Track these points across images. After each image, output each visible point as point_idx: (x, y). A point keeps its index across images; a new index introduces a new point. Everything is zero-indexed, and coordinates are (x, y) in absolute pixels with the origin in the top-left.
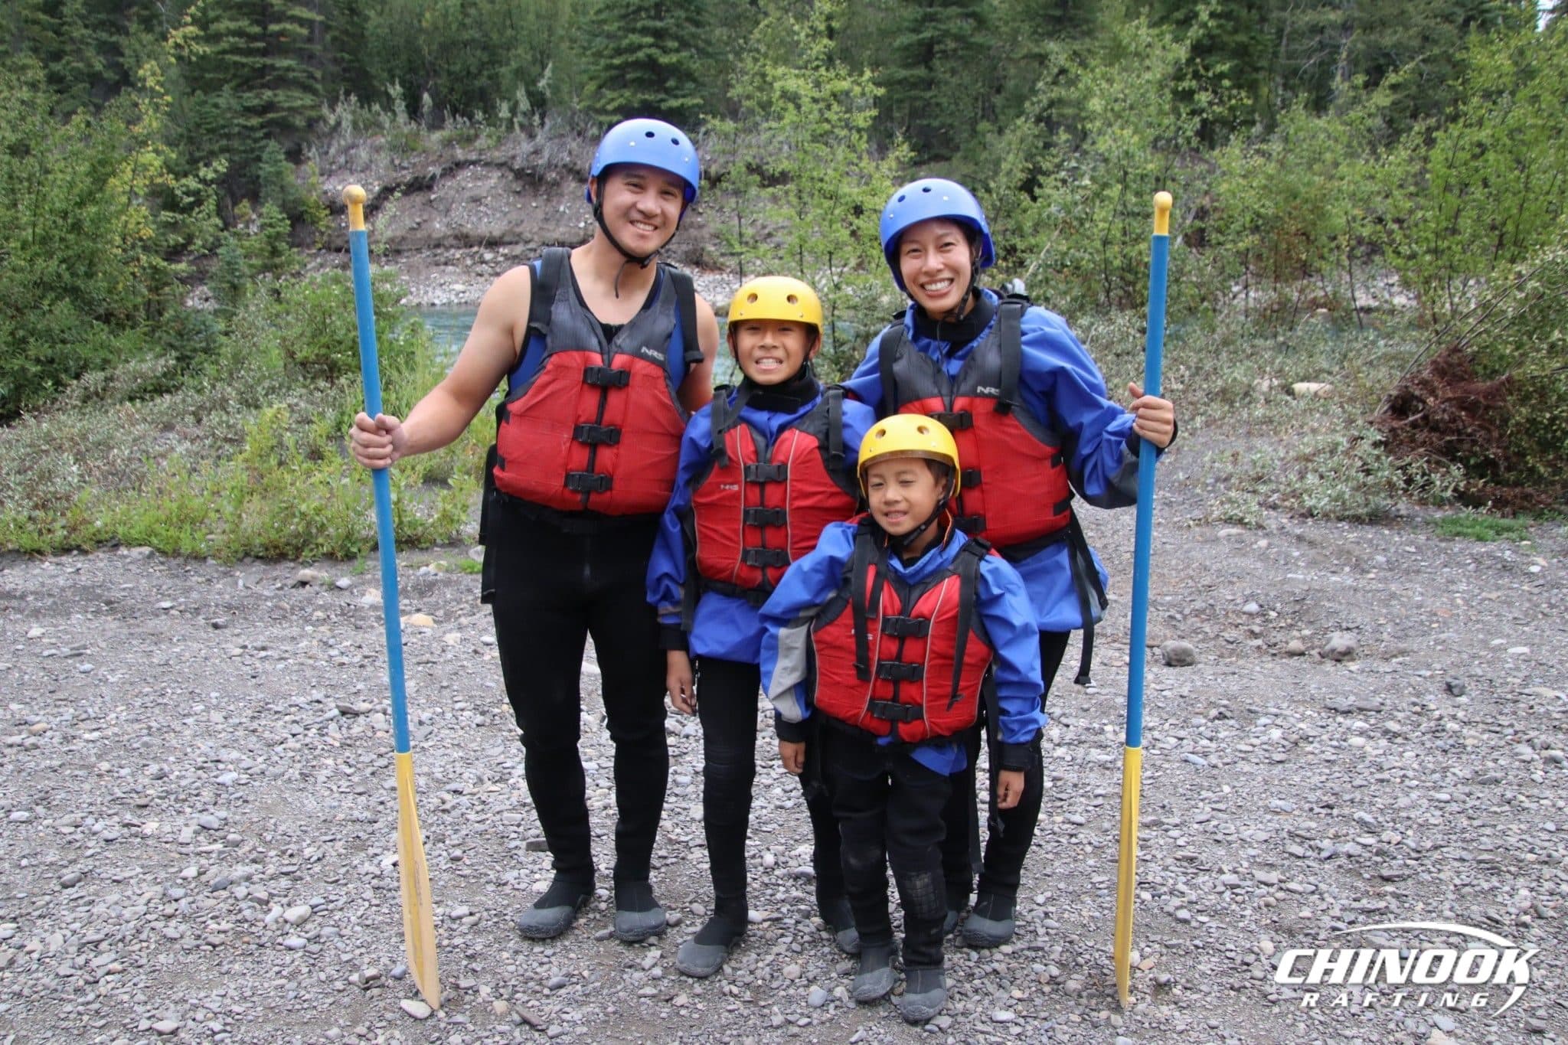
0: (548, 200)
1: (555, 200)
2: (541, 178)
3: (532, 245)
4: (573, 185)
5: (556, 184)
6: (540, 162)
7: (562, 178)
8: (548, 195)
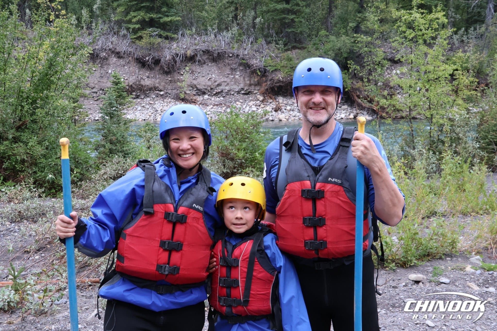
0: (102, 67)
1: (105, 67)
2: (97, 56)
3: (94, 90)
4: (115, 59)
5: (106, 59)
6: (97, 47)
7: (109, 56)
8: (102, 64)
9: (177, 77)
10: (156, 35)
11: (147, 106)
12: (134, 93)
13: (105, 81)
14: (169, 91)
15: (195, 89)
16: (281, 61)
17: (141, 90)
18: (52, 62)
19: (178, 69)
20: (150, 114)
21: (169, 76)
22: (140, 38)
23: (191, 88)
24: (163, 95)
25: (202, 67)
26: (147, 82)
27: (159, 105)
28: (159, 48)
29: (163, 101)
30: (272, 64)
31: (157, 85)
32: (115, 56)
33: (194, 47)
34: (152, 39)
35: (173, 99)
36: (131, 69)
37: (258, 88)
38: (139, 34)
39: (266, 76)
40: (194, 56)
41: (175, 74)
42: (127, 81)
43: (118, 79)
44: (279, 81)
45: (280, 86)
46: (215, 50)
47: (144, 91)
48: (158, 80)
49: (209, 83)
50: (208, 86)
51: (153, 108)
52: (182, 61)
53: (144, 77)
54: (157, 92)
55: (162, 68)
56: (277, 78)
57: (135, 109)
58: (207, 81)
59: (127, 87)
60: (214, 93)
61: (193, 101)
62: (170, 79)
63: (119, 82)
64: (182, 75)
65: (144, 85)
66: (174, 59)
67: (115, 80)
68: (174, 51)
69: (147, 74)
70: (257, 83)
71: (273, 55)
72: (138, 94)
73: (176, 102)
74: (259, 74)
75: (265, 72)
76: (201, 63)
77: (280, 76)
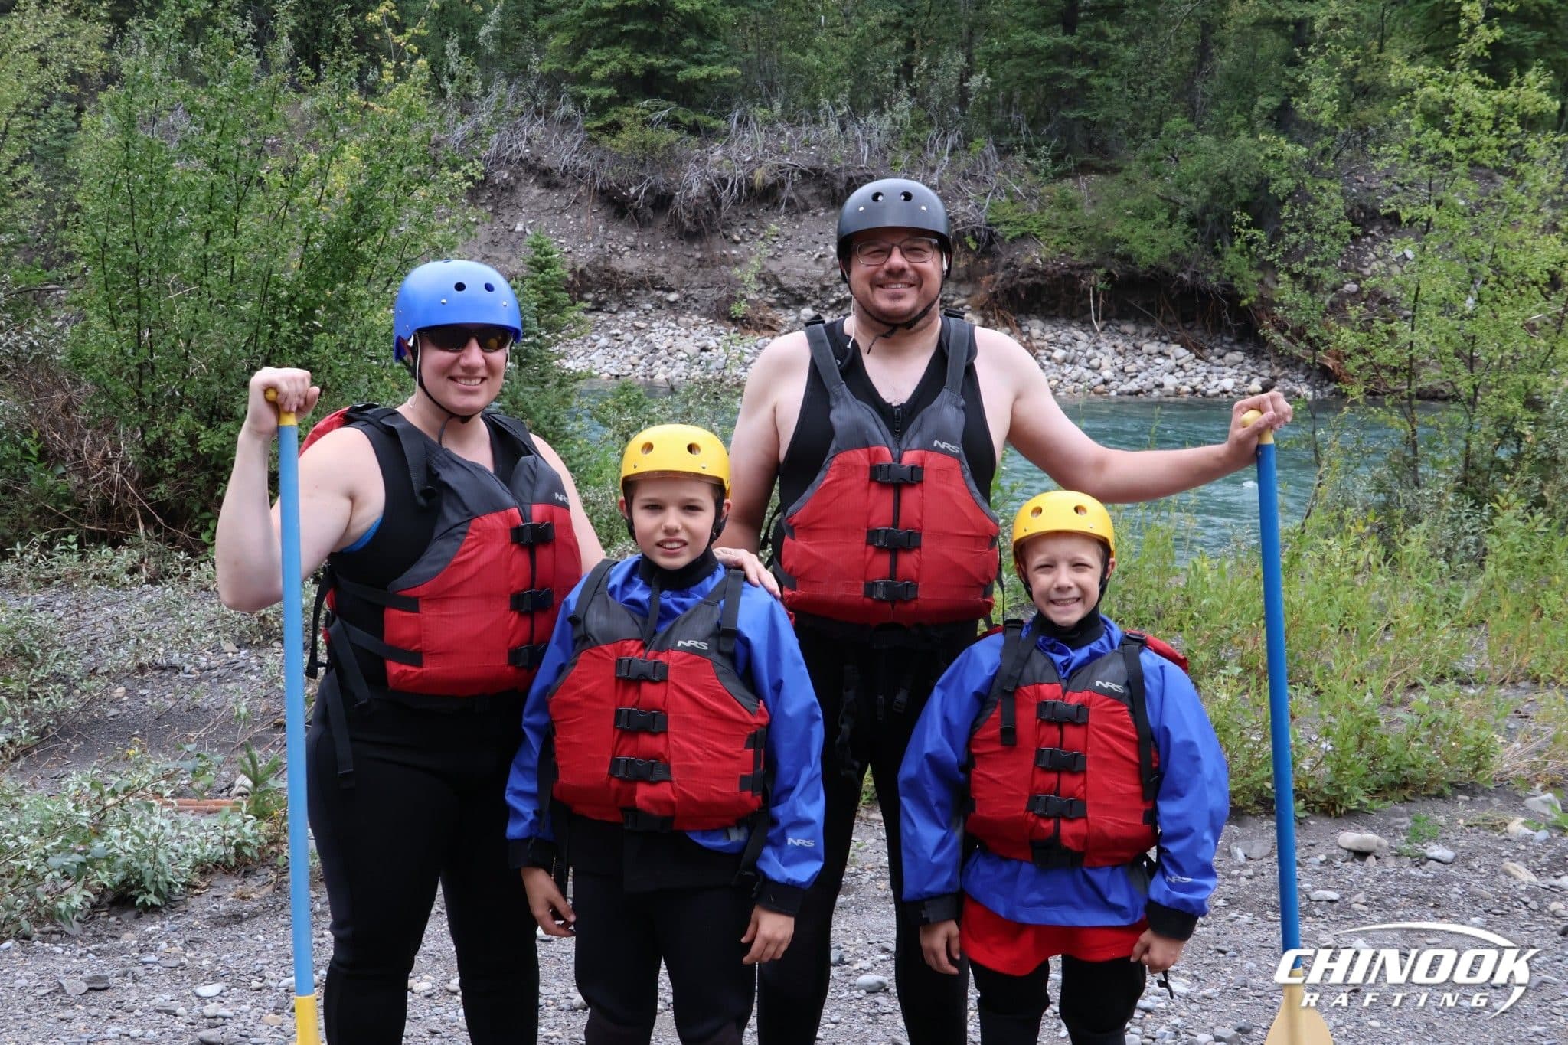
0: (495, 213)
1: (507, 213)
4: (536, 191)
5: (509, 188)
7: (518, 180)
8: (496, 205)
9: (720, 248)
10: (664, 119)
11: (628, 336)
12: (589, 296)
13: (503, 256)
14: (696, 293)
15: (775, 288)
16: (1042, 208)
17: (611, 287)
18: (363, 202)
19: (724, 227)
20: (634, 359)
21: (697, 246)
22: (615, 128)
23: (763, 286)
24: (675, 302)
25: (798, 220)
26: (630, 263)
27: (662, 333)
28: (670, 160)
29: (676, 321)
30: (1014, 218)
31: (659, 272)
32: (536, 181)
33: (776, 160)
34: (649, 131)
35: (704, 315)
36: (583, 220)
37: (965, 290)
38: (612, 116)
39: (993, 255)
40: (773, 186)
41: (716, 240)
42: (569, 259)
43: (547, 254)
44: (1033, 271)
45: (1036, 285)
46: (839, 170)
47: (619, 289)
48: (662, 258)
49: (819, 271)
50: (815, 280)
51: (643, 341)
52: (736, 202)
53: (622, 248)
54: (659, 293)
55: (676, 220)
56: (1028, 260)
57: (589, 342)
58: (811, 263)
59: (570, 277)
60: (833, 301)
61: (767, 323)
62: (698, 255)
63: (548, 261)
64: (736, 243)
65: (620, 270)
66: (713, 194)
67: (538, 257)
68: (715, 170)
69: (630, 239)
70: (963, 274)
71: (1018, 189)
72: (602, 298)
73: (716, 326)
74: (973, 246)
75: (991, 242)
76: (796, 210)
77: (1036, 255)
